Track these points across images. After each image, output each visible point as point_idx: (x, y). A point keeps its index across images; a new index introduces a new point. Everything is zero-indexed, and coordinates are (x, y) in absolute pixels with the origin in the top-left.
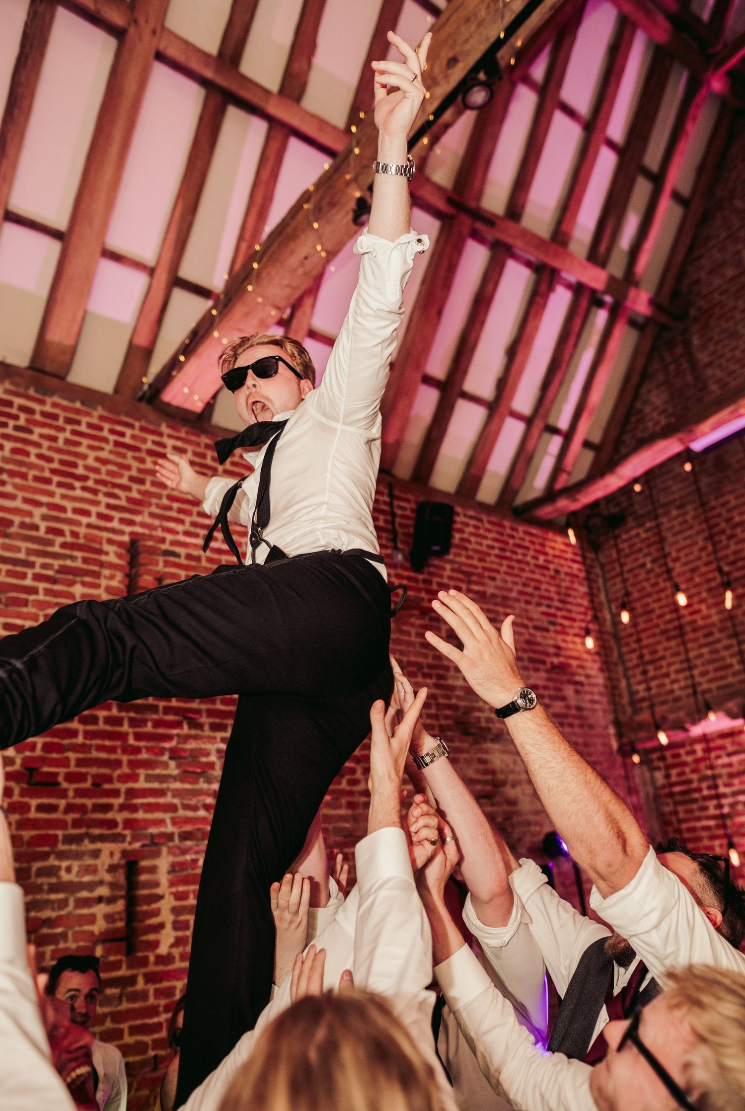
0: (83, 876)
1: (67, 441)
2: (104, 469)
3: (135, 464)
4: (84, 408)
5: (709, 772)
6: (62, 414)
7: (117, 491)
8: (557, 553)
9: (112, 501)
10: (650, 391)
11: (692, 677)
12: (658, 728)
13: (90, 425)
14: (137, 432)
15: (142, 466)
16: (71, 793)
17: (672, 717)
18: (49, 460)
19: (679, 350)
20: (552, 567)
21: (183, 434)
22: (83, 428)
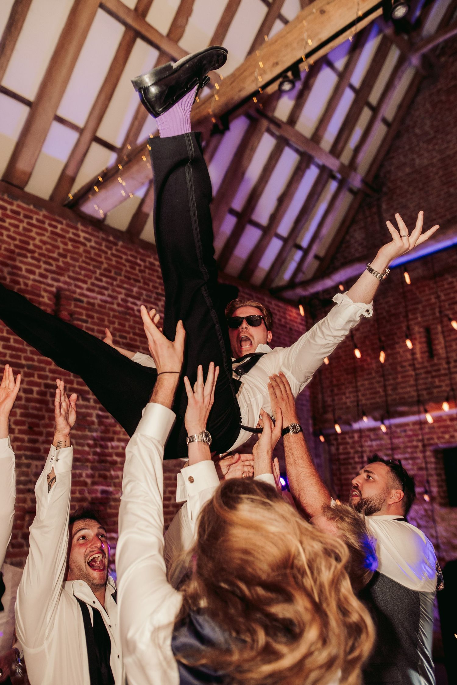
0: (20, 476)
1: (25, 229)
2: (44, 247)
3: (62, 246)
4: (34, 209)
5: (360, 449)
6: (22, 212)
7: (51, 261)
8: (292, 318)
9: (48, 267)
10: (355, 231)
11: (358, 396)
12: (336, 422)
13: (38, 220)
14: (64, 227)
15: (65, 247)
16: (16, 431)
17: (344, 417)
18: (14, 239)
19: (374, 210)
20: (288, 326)
21: (90, 230)
22: (34, 222)
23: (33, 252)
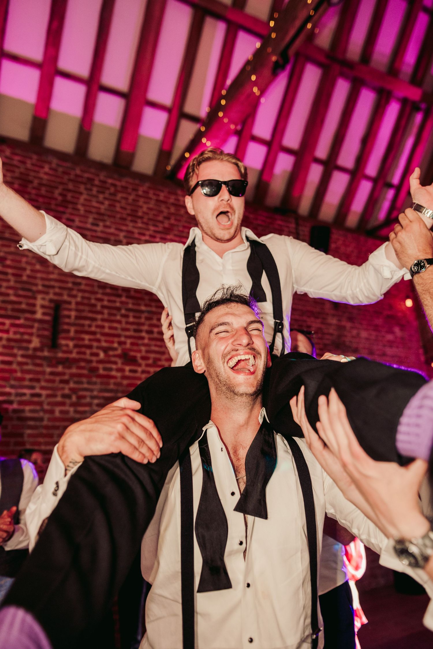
1: (133, 200)
2: (151, 213)
4: (140, 183)
6: (130, 186)
7: (158, 224)
9: (156, 229)
13: (143, 192)
14: (166, 194)
15: (169, 211)
16: (143, 365)
18: (126, 209)
23: (141, 218)
